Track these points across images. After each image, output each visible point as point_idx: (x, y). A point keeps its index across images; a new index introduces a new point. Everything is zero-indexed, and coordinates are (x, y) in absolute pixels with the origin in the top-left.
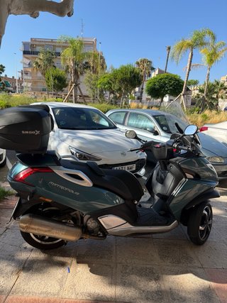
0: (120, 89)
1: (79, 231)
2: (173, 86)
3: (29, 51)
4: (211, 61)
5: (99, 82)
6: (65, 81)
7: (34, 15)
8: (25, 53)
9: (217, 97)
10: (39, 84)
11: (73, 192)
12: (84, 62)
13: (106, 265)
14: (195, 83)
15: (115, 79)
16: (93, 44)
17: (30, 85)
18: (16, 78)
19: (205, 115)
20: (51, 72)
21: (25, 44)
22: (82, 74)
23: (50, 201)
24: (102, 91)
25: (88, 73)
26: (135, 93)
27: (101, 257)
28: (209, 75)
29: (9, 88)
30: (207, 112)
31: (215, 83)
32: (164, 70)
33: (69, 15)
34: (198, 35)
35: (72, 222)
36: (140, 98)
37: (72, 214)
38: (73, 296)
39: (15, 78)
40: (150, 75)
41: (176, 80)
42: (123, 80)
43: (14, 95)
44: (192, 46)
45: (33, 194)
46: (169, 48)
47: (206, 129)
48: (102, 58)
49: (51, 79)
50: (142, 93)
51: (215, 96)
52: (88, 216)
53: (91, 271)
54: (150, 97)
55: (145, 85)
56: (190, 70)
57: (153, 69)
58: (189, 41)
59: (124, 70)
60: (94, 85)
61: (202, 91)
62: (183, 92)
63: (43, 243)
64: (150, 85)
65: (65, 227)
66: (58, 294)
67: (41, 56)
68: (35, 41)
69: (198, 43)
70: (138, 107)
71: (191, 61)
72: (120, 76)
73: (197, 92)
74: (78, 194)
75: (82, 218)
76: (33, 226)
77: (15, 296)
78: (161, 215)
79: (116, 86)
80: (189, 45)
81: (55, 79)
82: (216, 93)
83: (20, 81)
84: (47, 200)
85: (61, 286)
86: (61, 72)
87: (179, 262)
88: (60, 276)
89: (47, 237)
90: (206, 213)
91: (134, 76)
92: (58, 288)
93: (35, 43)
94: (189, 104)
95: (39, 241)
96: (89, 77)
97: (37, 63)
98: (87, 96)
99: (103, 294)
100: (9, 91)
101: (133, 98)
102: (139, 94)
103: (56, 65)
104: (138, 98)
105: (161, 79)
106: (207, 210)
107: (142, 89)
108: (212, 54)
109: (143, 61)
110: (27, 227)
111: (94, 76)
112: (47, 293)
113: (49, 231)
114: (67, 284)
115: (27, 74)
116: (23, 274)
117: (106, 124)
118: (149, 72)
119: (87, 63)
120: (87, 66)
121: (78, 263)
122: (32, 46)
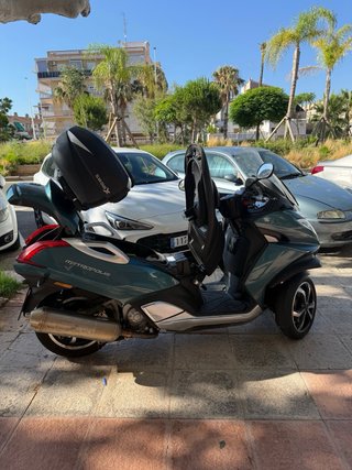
0: (189, 119)
1: (116, 327)
2: (273, 106)
3: (46, 73)
4: (331, 60)
5: (157, 110)
6: (104, 113)
7: (35, 21)
8: (41, 75)
9: (347, 117)
10: (66, 122)
11: (100, 272)
12: (132, 82)
13: (158, 373)
14: (310, 98)
15: (181, 103)
16: (143, 52)
17: (52, 125)
18: (32, 116)
19: (326, 148)
20: (82, 101)
21: (39, 62)
22: (130, 100)
23: (70, 287)
24: (163, 125)
25: (139, 99)
26: (216, 122)
27: (152, 363)
28: (329, 82)
29: (22, 133)
30: (328, 143)
31: (342, 96)
32: (258, 81)
33: (84, 14)
34: (306, 20)
35: (105, 315)
36: (224, 131)
37: (105, 304)
38: (110, 415)
39: (30, 116)
40: (236, 92)
41: (277, 96)
42: (193, 104)
43: (30, 143)
44: (296, 39)
45: (45, 279)
46: (264, 46)
47: (321, 169)
48: (159, 71)
49: (83, 112)
50: (226, 121)
51: (343, 116)
52: (128, 306)
53: (136, 381)
54: (237, 127)
55: (230, 108)
56: (296, 78)
57: (241, 82)
58: (292, 31)
59: (193, 88)
60: (149, 116)
61: (320, 110)
62: (288, 115)
63: (70, 348)
64: (237, 108)
65: (96, 323)
66: (90, 412)
67: (65, 78)
68: (55, 55)
69: (308, 32)
70: (219, 145)
71: (297, 64)
72: (187, 98)
73: (314, 112)
74: (108, 274)
75: (121, 309)
76: (49, 324)
77: (32, 418)
78: (236, 299)
79: (183, 115)
80: (293, 38)
81: (88, 112)
82: (344, 110)
83: (38, 121)
84: (65, 286)
85: (94, 402)
86: (98, 100)
87: (264, 364)
88: (93, 390)
89: (74, 339)
90: (303, 292)
91: (210, 96)
92: (90, 404)
93: (54, 58)
94: (303, 132)
95: (63, 346)
96: (141, 105)
97: (60, 90)
98: (141, 135)
99: (152, 409)
100: (22, 138)
101: (213, 131)
102: (222, 124)
103: (89, 90)
104: (222, 131)
105: (253, 97)
106: (304, 288)
107: (226, 114)
108: (332, 49)
109: (224, 71)
110: (41, 325)
111: (148, 102)
112: (75, 412)
113: (72, 329)
114: (103, 399)
115: (46, 108)
116: (42, 390)
117: (161, 174)
118: (235, 88)
119: (136, 82)
120: (137, 87)
121: (119, 372)
122: (50, 64)
